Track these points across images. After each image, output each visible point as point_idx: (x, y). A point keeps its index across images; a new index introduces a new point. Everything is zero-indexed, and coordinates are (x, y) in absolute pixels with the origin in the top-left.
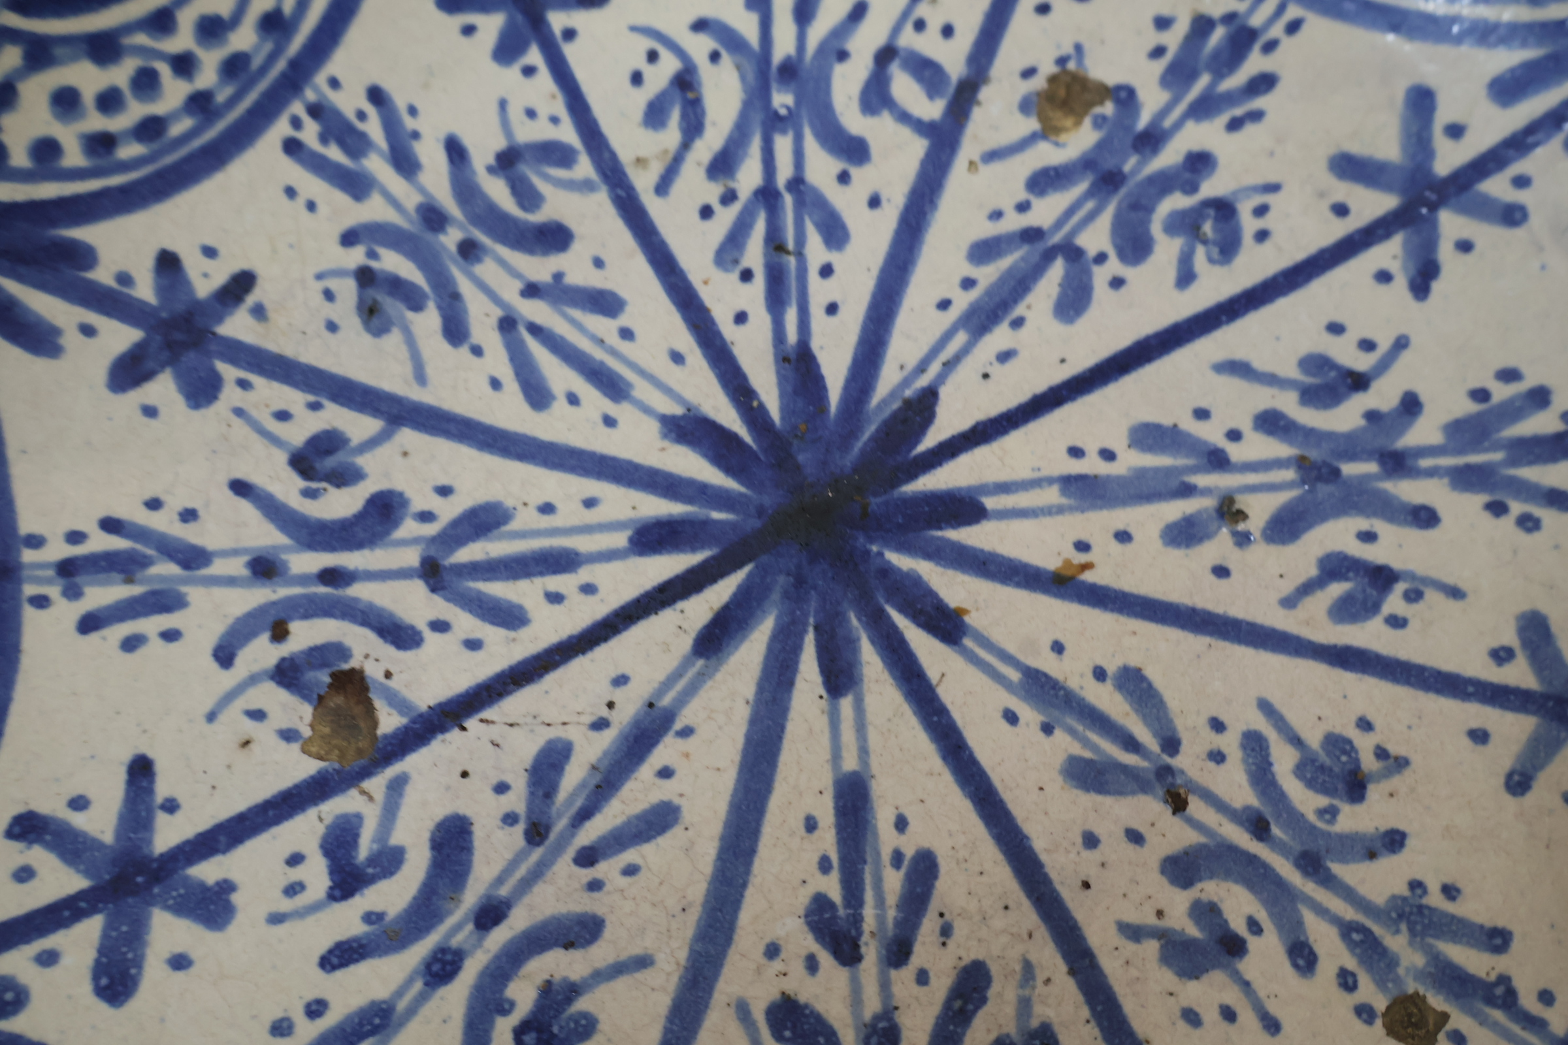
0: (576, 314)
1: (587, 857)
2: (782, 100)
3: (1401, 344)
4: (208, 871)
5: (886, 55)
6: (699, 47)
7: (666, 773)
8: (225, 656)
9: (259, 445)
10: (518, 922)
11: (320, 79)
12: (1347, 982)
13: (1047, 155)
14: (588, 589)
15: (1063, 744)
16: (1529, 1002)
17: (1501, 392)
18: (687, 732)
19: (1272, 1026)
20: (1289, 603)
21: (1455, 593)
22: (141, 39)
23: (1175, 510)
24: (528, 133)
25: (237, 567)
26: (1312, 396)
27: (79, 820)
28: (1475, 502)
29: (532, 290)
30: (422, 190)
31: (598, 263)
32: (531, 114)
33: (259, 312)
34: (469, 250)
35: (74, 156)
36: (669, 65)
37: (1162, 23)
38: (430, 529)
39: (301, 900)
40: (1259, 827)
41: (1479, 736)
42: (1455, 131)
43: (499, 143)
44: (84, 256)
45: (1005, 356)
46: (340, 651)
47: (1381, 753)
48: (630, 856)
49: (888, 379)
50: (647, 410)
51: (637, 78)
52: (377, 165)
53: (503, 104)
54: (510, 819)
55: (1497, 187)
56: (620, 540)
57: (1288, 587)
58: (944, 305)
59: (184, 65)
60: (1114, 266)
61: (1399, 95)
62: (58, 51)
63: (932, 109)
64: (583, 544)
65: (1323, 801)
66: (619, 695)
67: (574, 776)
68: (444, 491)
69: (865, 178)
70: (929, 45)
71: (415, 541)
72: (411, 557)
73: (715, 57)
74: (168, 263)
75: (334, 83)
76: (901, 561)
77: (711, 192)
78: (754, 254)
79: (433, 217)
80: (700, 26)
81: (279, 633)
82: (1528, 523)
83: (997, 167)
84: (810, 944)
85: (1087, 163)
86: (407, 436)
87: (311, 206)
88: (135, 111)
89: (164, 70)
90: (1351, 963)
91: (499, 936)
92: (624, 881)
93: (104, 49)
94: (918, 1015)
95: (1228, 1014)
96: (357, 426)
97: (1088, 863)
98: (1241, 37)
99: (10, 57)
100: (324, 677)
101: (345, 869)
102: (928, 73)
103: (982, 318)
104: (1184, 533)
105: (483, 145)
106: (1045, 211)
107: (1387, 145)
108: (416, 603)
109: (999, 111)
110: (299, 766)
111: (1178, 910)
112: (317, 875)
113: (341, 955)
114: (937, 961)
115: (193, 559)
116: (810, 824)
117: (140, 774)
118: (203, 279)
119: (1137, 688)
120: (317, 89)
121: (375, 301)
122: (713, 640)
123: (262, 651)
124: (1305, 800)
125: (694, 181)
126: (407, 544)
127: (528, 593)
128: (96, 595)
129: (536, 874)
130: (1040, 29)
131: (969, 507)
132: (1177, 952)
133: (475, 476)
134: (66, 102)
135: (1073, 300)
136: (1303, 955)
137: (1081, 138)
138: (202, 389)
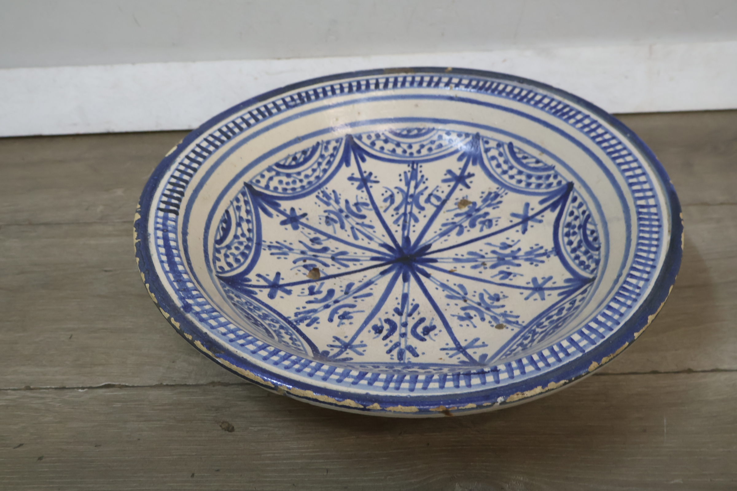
0: (366, 228)
1: (355, 298)
2: (410, 200)
3: (519, 241)
4: (288, 288)
5: (430, 195)
6: (395, 191)
7: (371, 289)
8: (295, 262)
9: (304, 237)
10: (341, 303)
11: (324, 187)
12: (490, 322)
13: (459, 211)
14: (361, 264)
15: (446, 293)
16: (520, 322)
17: (535, 247)
18: (376, 284)
19: (475, 327)
20: (492, 277)
21: (522, 275)
22: (295, 175)
23: (473, 264)
24: (360, 201)
25: (299, 252)
26: (501, 248)
27: (267, 277)
28: (528, 263)
29: (357, 224)
30: (340, 206)
31: (371, 221)
32: (362, 198)
33: (307, 219)
34: (347, 217)
35: (280, 190)
36: (389, 193)
37: (483, 193)
38: (333, 253)
39: (303, 294)
40: (479, 304)
41: (522, 293)
42: (532, 209)
43: (355, 201)
44: (279, 205)
45: (445, 240)
46: (315, 265)
47: (504, 296)
48: (363, 298)
49: (423, 242)
50: (376, 242)
51: (383, 195)
52: (332, 202)
53: (357, 196)
54: (342, 291)
55: (539, 217)
56: (369, 259)
57: (492, 275)
58: (435, 232)
59: (301, 181)
60: (468, 228)
61: (524, 204)
62: (281, 174)
63: (438, 203)
64: (361, 258)
65: (492, 301)
66: (364, 278)
67: (354, 288)
68: (337, 248)
69: (423, 213)
70: (439, 194)
71: (330, 254)
72: (330, 256)
73: (398, 193)
74: (293, 210)
75: (327, 188)
76: (420, 266)
77: (394, 213)
78: (401, 222)
79: (341, 211)
80: (396, 188)
81: (305, 261)
82: (537, 265)
83: (449, 213)
84: (394, 313)
85: (466, 213)
86: (331, 240)
87: (319, 206)
88: (292, 186)
89: (298, 181)
90: (491, 320)
91: (337, 305)
92: (361, 302)
93: (288, 175)
94: (411, 322)
95: (468, 325)
96: (322, 237)
97: (447, 307)
98: (497, 195)
99: (273, 173)
100: (312, 268)
101: (312, 292)
102: (438, 198)
103: (442, 235)
104: (475, 267)
105: (352, 202)
106: (457, 220)
107: (521, 212)
108: (329, 262)
109: (450, 204)
110: (306, 278)
111: (462, 313)
112: (307, 292)
113: (309, 302)
114: (416, 317)
115: (291, 249)
116: (397, 299)
117: (278, 274)
118: (298, 213)
119: (461, 287)
120: (323, 189)
121: (329, 221)
122: (383, 273)
123: (301, 263)
124: (489, 301)
125: (391, 211)
126: (329, 254)
127: (350, 264)
128: (274, 251)
129: (345, 298)
130: (460, 193)
131: (435, 261)
132: (461, 318)
133: (342, 247)
134: (281, 182)
135: (460, 233)
136: (483, 319)
137: (465, 209)
138: (296, 228)
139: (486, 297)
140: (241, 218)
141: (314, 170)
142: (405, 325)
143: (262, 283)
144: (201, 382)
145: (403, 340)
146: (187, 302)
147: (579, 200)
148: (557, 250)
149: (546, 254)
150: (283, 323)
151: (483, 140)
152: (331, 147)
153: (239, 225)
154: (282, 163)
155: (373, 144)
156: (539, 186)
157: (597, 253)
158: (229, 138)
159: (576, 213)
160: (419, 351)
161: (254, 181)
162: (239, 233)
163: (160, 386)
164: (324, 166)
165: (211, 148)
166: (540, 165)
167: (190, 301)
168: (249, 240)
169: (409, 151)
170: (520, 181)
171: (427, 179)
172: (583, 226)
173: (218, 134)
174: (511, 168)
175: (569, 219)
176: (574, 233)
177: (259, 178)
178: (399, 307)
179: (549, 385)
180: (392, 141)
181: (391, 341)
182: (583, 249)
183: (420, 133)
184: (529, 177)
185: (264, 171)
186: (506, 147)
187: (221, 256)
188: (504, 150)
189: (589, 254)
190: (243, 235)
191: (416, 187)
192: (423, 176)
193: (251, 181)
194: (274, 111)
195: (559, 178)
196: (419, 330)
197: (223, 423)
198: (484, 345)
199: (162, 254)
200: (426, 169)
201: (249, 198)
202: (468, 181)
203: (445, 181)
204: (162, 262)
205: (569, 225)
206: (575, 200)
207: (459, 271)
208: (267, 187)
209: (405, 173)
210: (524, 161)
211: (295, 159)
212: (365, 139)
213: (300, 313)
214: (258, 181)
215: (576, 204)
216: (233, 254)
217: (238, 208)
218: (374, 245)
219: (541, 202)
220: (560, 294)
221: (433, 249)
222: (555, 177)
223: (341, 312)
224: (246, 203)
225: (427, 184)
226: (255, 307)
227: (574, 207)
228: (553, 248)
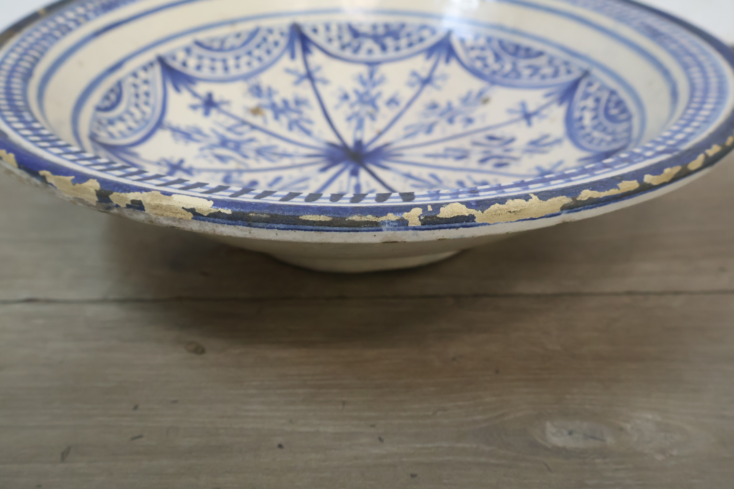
3: (340, 87)
5: (229, 130)
13: (270, 117)
15: (420, 135)
20: (393, 110)
23: (367, 120)
26: (347, 100)
28: (378, 87)
47: (430, 102)
55: (312, 67)
57: (390, 110)
58: (302, 137)
63: (247, 128)
70: (229, 124)
83: (268, 123)
85: (275, 112)
130: (235, 110)
147: (320, 27)
159: (333, 36)
166: (244, 37)
170: (249, 63)
172: (358, 35)
174: (224, 60)
175: (336, 44)
182: (389, 41)
184: (249, 53)
186: (196, 48)
189: (403, 36)
202: (217, 99)
203: (206, 115)
206: (315, 30)
210: (227, 45)
215: (322, 31)
219: (293, 58)
222: (271, 33)
227: (323, 35)
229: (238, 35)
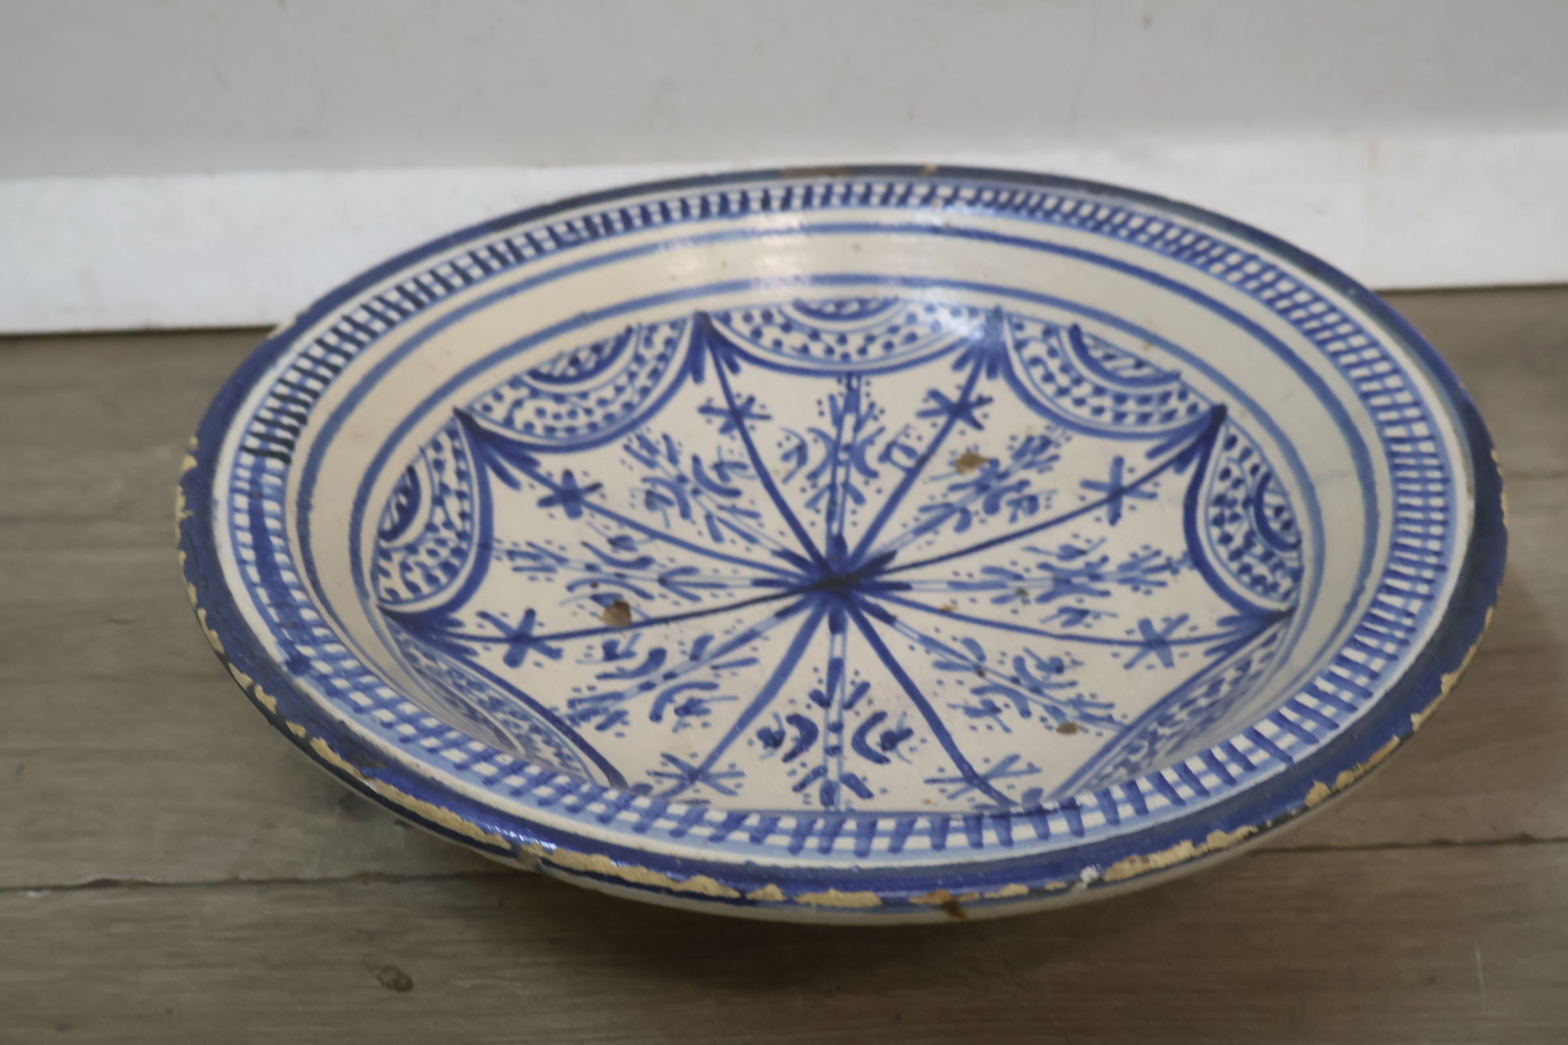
0: (740, 517)
1: (715, 668)
2: (843, 456)
3: (1103, 540)
4: (554, 644)
5: (890, 446)
6: (809, 438)
7: (755, 649)
8: (571, 588)
9: (595, 534)
10: (682, 679)
11: (644, 427)
12: (1043, 719)
13: (958, 479)
14: (730, 595)
15: (935, 656)
16: (1117, 718)
17: (1142, 553)
18: (766, 639)
19: (1007, 730)
20: (1043, 621)
21: (1114, 616)
22: (575, 400)
23: (997, 593)
24: (727, 457)
25: (581, 566)
26: (1062, 558)
27: (504, 620)
28: (1126, 589)
29: (721, 507)
30: (679, 470)
31: (752, 502)
32: (731, 452)
33: (603, 496)
34: (696, 492)
35: (539, 429)
36: (795, 442)
37: (1013, 438)
38: (663, 570)
39: (590, 659)
40: (1015, 680)
41: (1116, 655)
42: (1131, 470)
43: (715, 459)
44: (534, 463)
45: (930, 543)
46: (619, 596)
47: (1073, 661)
48: (735, 670)
49: (876, 546)
50: (765, 547)
51: (780, 445)
52: (662, 459)
53: (719, 448)
54: (684, 653)
55: (1147, 487)
56: (748, 582)
57: (1044, 616)
58: (905, 525)
59: (589, 412)
60: (983, 515)
61: (1110, 460)
62: (542, 395)
63: (909, 463)
64: (729, 582)
65: (1044, 674)
66: (738, 625)
67: (712, 646)
68: (672, 560)
69: (874, 484)
70: (912, 442)
71: (656, 572)
72: (655, 576)
73: (815, 441)
74: (568, 475)
75: (649, 430)
76: (870, 599)
77: (807, 484)
78: (823, 504)
79: (682, 479)
80: (812, 430)
81: (594, 584)
82: (1148, 593)
83: (936, 483)
84: (810, 702)
85: (975, 483)
86: (660, 544)
87: (630, 468)
88: (566, 422)
89: (581, 412)
90: (1045, 714)
91: (672, 683)
92: (731, 677)
93: (559, 399)
94: (852, 723)
95: (990, 728)
96: (637, 536)
97: (938, 689)
98: (1046, 443)
99: (523, 392)
100: (611, 602)
101: (610, 653)
102: (909, 451)
103: (920, 531)
104: (1001, 600)
105: (708, 460)
106: (955, 498)
107: (1104, 476)
108: (654, 588)
109: (939, 464)
110: (596, 623)
111: (975, 701)
112: (599, 653)
113: (605, 676)
114: (864, 710)
115: (561, 560)
116: (816, 670)
117: (530, 614)
118: (581, 482)
119: (970, 643)
120: (642, 430)
121: (652, 500)
122: (783, 614)
123: (588, 590)
124: (1037, 674)
125: (800, 479)
126: (653, 572)
127: (704, 593)
128: (521, 562)
129: (693, 669)
130: (961, 439)
131: (905, 586)
132: (972, 712)
133: (685, 558)
134: (541, 412)
135: (963, 526)
136: (1026, 713)
137: (974, 474)
138: (574, 513)
139: (1030, 665)
140: (444, 488)
141: (619, 390)
142: (837, 728)
143: (491, 630)
144: (335, 874)
145: (832, 763)
146: (298, 652)
147: (1242, 443)
148: (1196, 557)
149: (1170, 566)
150: (538, 720)
151: (1010, 321)
152: (659, 339)
153: (438, 501)
154: (545, 370)
155: (757, 334)
156: (1144, 418)
157: (1294, 554)
158: (420, 305)
159: (1236, 472)
160: (871, 786)
161: (478, 407)
162: (439, 518)
163: (232, 883)
164: (642, 380)
165: (378, 326)
166: (1145, 372)
167: (307, 651)
168: (462, 535)
169: (839, 350)
170: (1099, 411)
171: (882, 412)
172: (1255, 501)
173: (394, 296)
174: (1078, 381)
175: (1220, 487)
176: (1235, 518)
177: (489, 400)
178: (823, 689)
179: (1210, 838)
180: (801, 327)
181: (804, 765)
182: (1259, 549)
183: (865, 310)
184: (1120, 399)
185: (501, 385)
186: (1065, 337)
187: (393, 567)
188: (1060, 341)
189: (1274, 561)
190: (448, 524)
191: (858, 427)
192: (872, 406)
193: (471, 407)
194: (529, 252)
195: (1192, 398)
196: (873, 739)
197: (387, 969)
198: (1032, 769)
199: (244, 546)
200: (879, 390)
201: (464, 443)
202: (977, 413)
203: (924, 414)
204: (241, 562)
205: (1220, 500)
206: (1231, 442)
207: (964, 608)
208: (508, 422)
209: (832, 398)
210: (1109, 365)
211: (574, 361)
212: (737, 321)
213: (580, 701)
214: (487, 408)
215: (1236, 452)
216: (422, 566)
217: (439, 465)
218: (760, 554)
219: (1153, 454)
220: (1209, 652)
221: (899, 560)
222: (1183, 395)
223: (681, 699)
224: (458, 454)
225: (884, 420)
226: (470, 683)
227: (1229, 460)
228: (1185, 554)
229: (1140, 364)
